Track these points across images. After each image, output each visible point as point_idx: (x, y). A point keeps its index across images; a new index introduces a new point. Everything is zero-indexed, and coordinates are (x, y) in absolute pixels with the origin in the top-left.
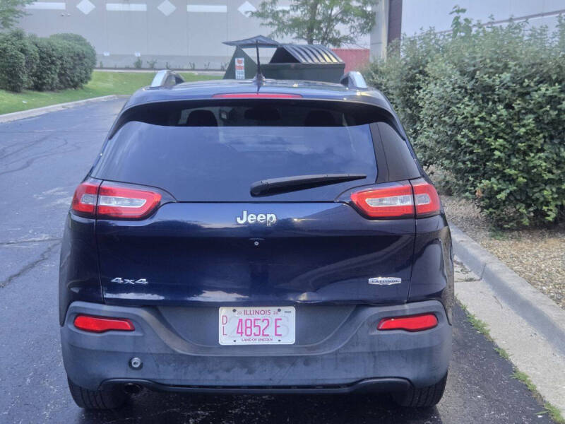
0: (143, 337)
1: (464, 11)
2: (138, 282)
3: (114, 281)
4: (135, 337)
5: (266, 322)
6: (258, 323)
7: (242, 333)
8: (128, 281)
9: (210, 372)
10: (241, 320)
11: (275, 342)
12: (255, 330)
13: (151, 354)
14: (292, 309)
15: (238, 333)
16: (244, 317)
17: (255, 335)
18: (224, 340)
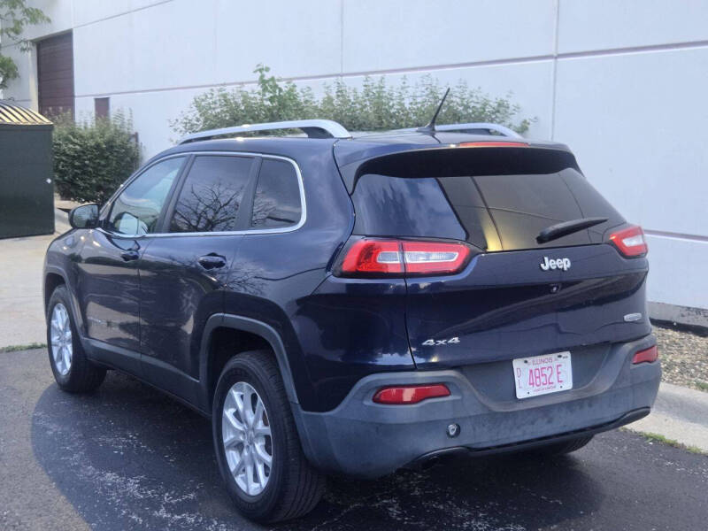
0: (462, 400)
1: (267, 69)
2: (450, 341)
3: (425, 344)
4: (453, 401)
5: (550, 370)
6: (545, 372)
7: (533, 384)
8: (440, 342)
9: (518, 428)
10: (531, 371)
11: (558, 389)
12: (543, 379)
13: (470, 417)
14: (567, 354)
15: (530, 384)
16: (533, 367)
17: (544, 384)
18: (521, 394)
